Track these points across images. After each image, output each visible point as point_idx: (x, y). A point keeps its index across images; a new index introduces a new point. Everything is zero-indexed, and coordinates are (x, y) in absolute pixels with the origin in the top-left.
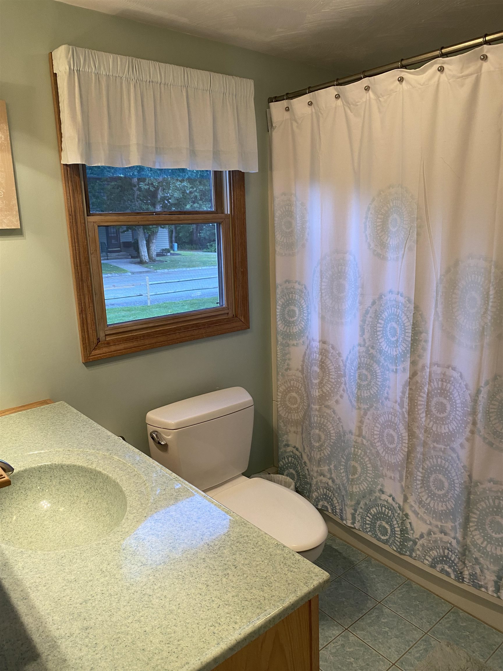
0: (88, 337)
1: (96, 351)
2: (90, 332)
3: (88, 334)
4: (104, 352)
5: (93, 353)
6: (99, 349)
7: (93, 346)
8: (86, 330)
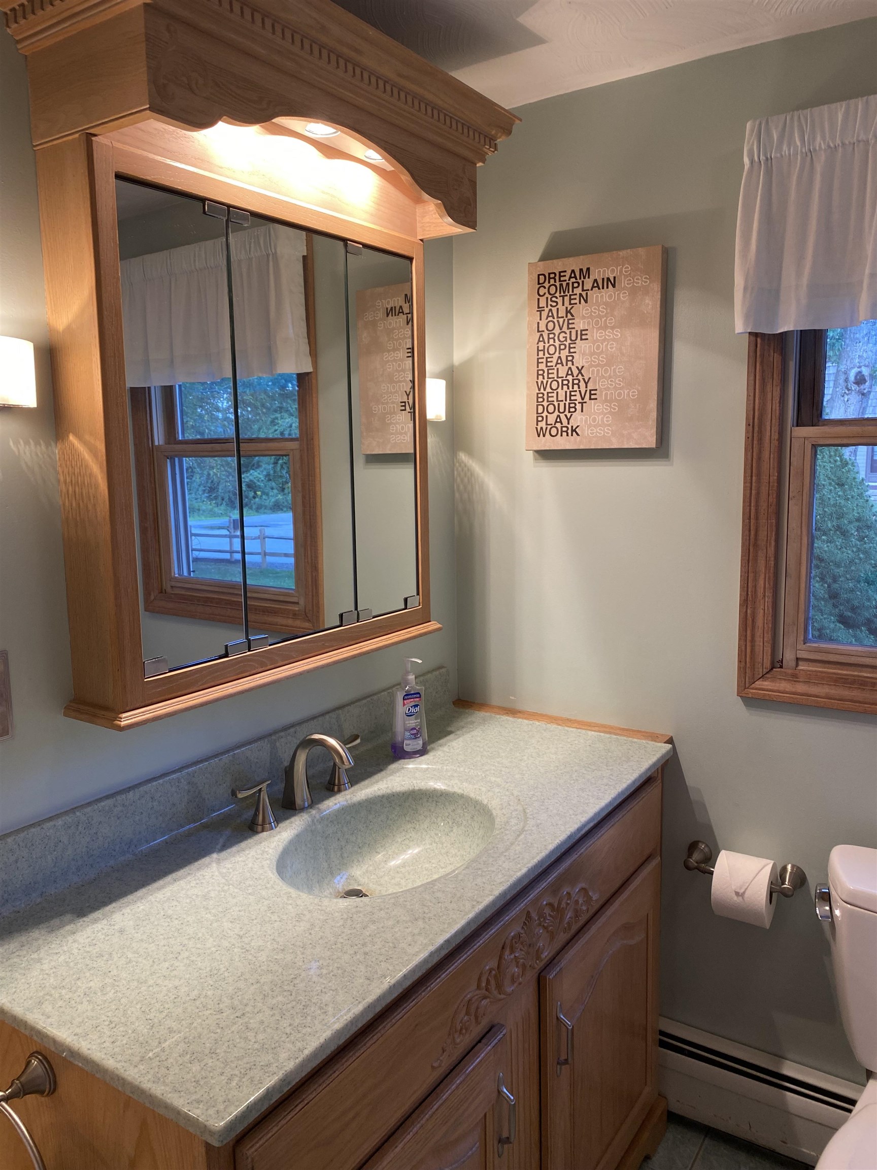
0: (752, 651)
1: (766, 683)
2: (757, 643)
3: (753, 647)
4: (781, 689)
5: (759, 684)
6: (773, 681)
7: (760, 671)
8: (749, 638)
